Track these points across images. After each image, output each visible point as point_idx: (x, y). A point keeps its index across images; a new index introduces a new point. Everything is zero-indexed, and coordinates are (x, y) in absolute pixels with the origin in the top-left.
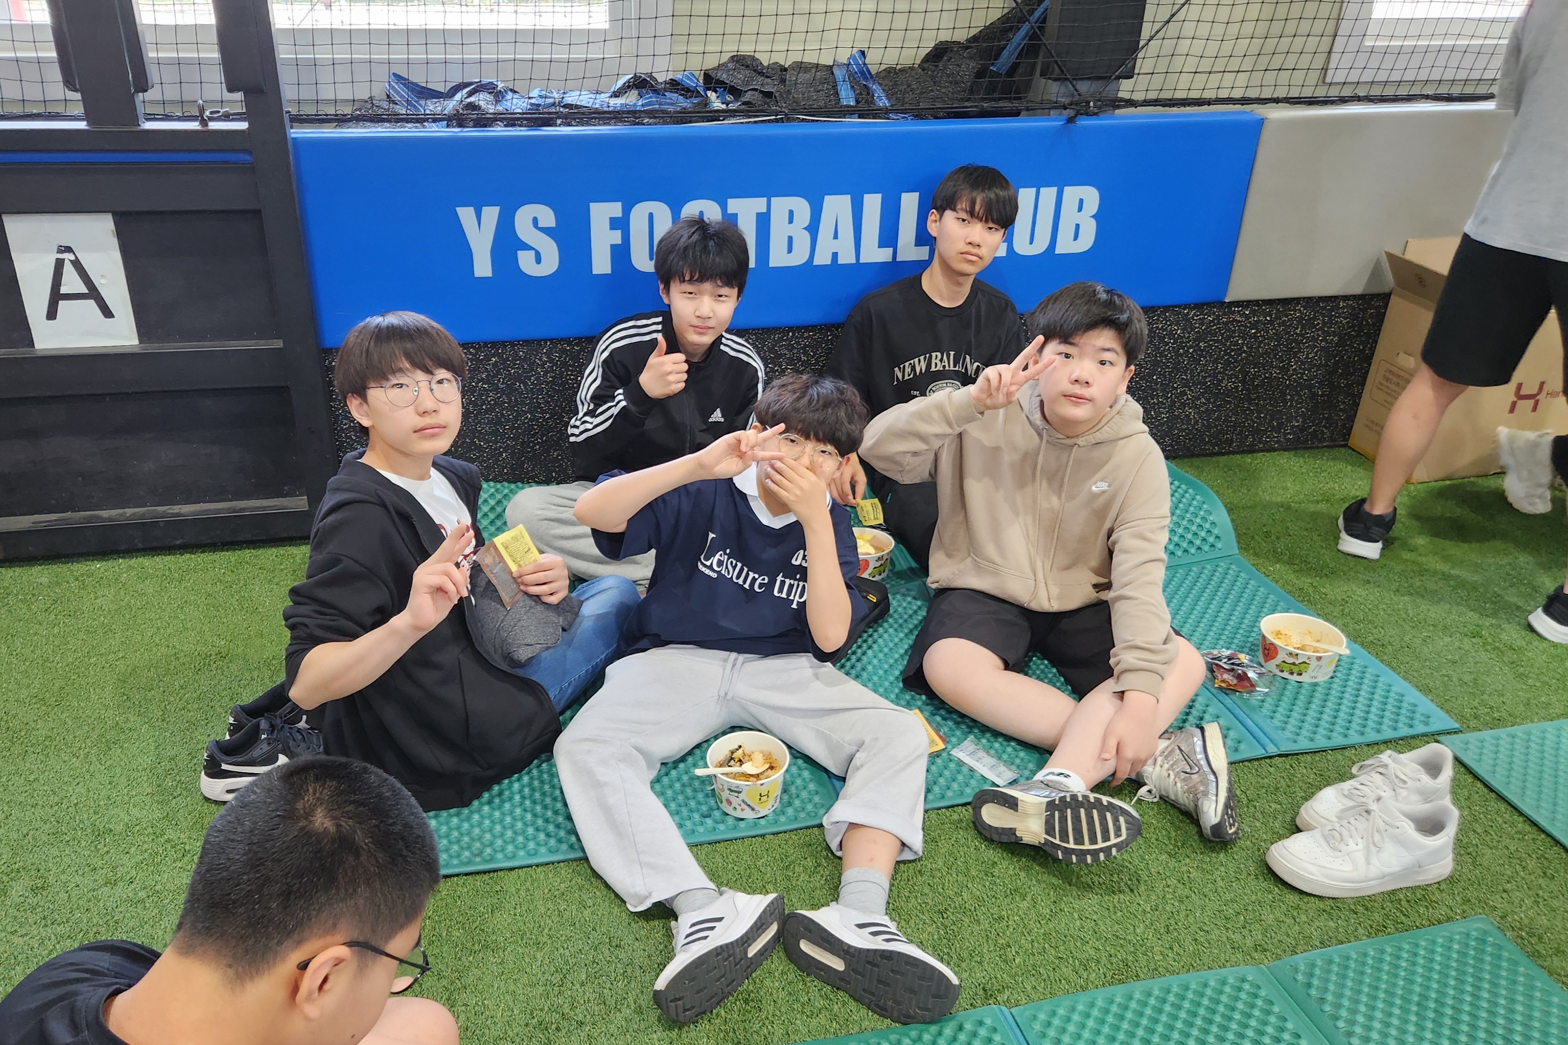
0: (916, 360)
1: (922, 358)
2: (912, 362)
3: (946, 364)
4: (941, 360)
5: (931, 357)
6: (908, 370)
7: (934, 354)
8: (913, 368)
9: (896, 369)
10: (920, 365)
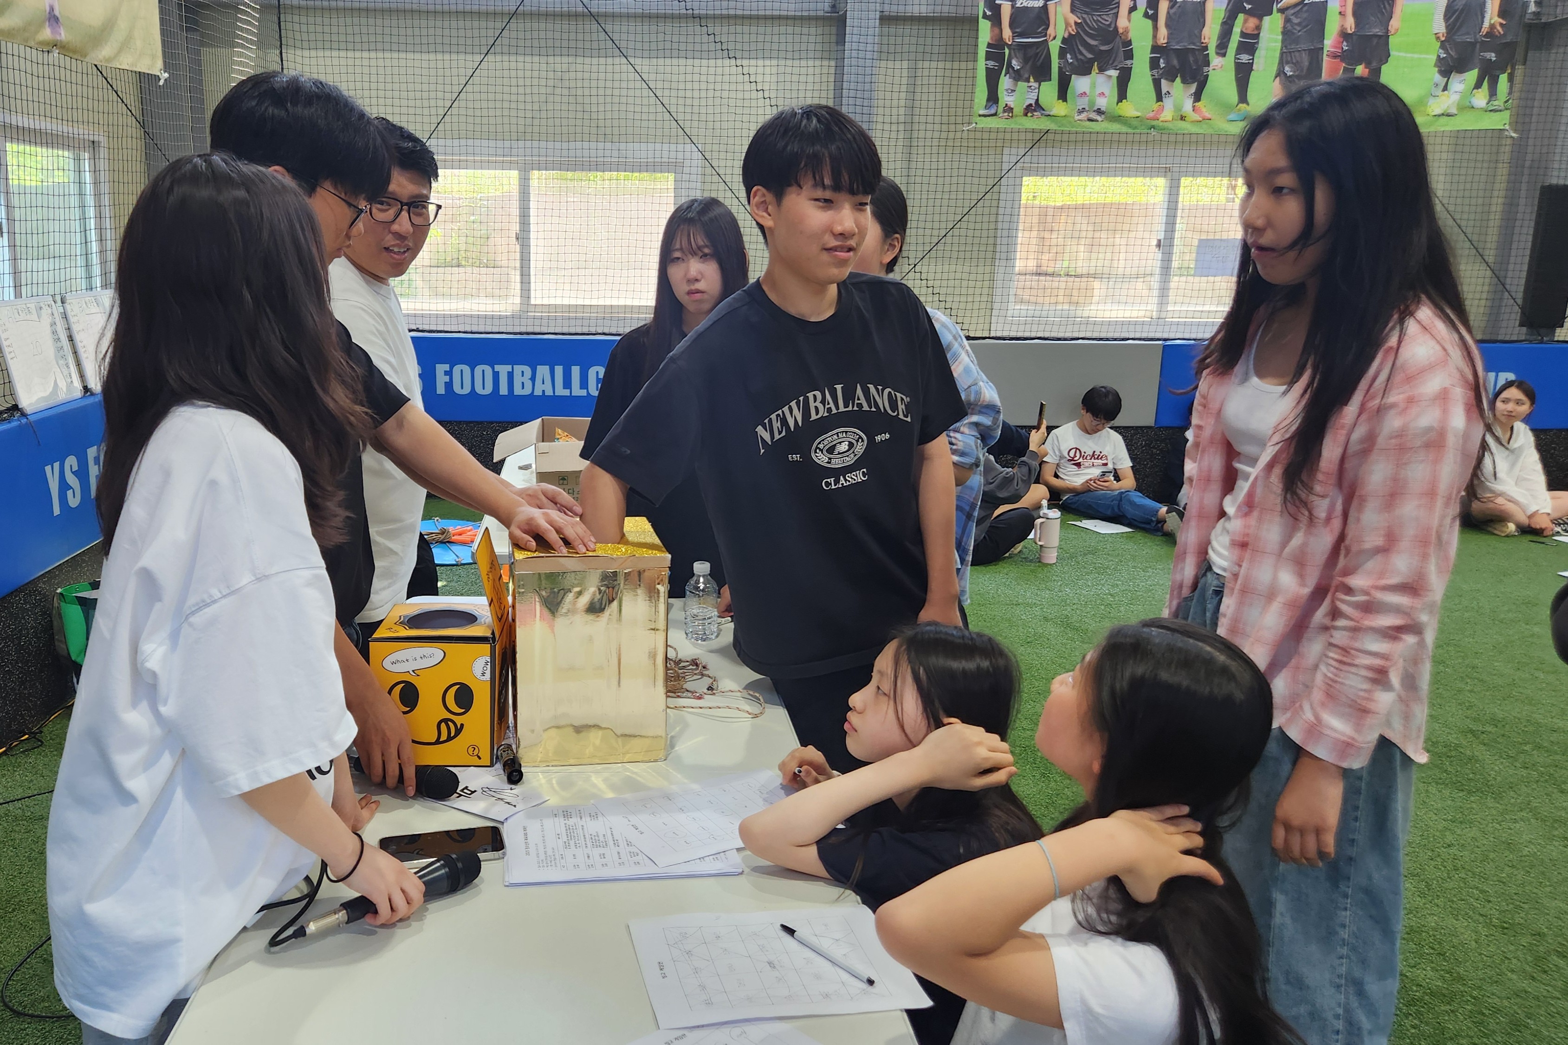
0: (786, 409)
1: (793, 404)
2: (780, 412)
3: (832, 405)
4: (823, 402)
5: (806, 399)
6: (777, 425)
7: (810, 395)
8: (784, 422)
9: (760, 427)
10: (794, 415)
